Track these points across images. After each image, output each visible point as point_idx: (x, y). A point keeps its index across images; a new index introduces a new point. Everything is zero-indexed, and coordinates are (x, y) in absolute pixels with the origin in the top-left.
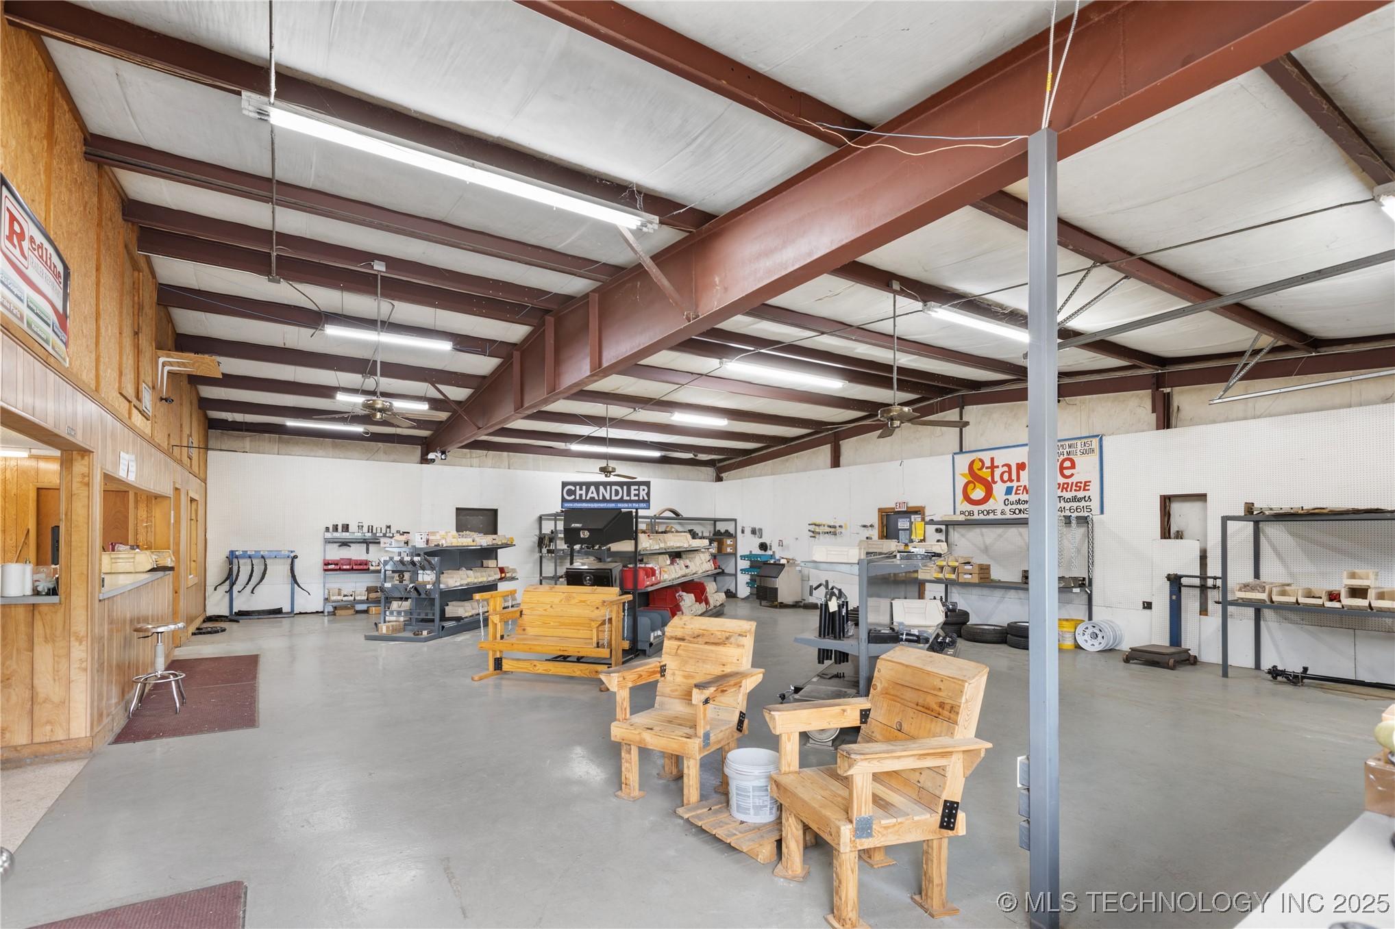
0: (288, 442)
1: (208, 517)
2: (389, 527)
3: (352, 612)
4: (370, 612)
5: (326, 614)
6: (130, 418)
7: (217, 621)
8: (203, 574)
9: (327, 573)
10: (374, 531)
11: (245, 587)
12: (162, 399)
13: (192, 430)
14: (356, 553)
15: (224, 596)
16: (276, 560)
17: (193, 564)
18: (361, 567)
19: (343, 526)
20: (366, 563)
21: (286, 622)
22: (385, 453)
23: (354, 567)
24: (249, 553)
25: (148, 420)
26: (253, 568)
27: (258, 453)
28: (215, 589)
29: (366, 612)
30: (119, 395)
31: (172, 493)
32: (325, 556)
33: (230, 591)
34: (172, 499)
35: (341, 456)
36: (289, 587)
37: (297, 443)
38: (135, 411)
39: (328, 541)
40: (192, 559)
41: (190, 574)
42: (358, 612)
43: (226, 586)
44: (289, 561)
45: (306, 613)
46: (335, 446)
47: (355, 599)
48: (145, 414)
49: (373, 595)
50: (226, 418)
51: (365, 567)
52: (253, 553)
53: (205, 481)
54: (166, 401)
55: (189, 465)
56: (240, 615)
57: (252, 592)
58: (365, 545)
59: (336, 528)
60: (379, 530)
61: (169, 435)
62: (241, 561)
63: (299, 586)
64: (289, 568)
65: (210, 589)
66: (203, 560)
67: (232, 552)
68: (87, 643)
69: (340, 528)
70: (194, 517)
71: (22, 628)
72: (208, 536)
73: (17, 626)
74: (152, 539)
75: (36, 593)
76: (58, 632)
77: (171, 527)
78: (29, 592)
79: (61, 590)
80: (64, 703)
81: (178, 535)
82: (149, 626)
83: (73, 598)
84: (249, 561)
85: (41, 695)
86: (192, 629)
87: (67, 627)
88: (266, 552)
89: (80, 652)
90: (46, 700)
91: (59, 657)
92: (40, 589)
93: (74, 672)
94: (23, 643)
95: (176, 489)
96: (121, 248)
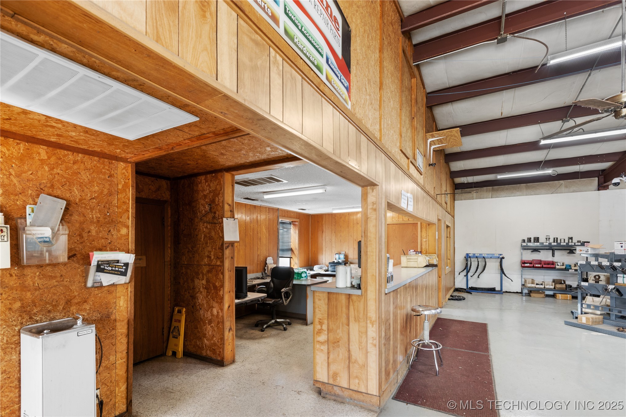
0: (497, 190)
1: (455, 236)
2: (571, 238)
3: (543, 295)
4: (557, 298)
5: (524, 294)
6: (408, 169)
7: (460, 291)
8: (453, 266)
9: (524, 268)
10: (559, 241)
11: (474, 274)
12: (430, 165)
13: (446, 187)
14: (545, 256)
15: (463, 278)
16: (491, 259)
17: (448, 261)
18: (549, 266)
19: (535, 238)
20: (553, 263)
21: (498, 297)
22: (566, 187)
23: (544, 266)
24: (476, 255)
25: (421, 175)
26: (478, 263)
27: (481, 198)
28: (459, 274)
29: (554, 296)
30: (400, 152)
31: (436, 221)
32: (522, 258)
33: (466, 276)
34: (437, 225)
35: (532, 194)
36: (499, 276)
37: (503, 190)
38: (411, 165)
39: (525, 248)
40: (448, 258)
41: (447, 266)
42: (548, 296)
43: (464, 273)
44: (499, 260)
45: (510, 292)
46: (527, 188)
47: (544, 287)
48: (419, 170)
49: (558, 286)
50: (463, 182)
51: (552, 266)
52: (479, 255)
53: (453, 217)
54: (432, 165)
55: (446, 207)
56: (472, 289)
57: (478, 277)
58: (551, 251)
59: (529, 240)
60: (562, 241)
61: (434, 188)
62: (472, 260)
63: (505, 275)
64: (499, 264)
65: (457, 274)
66: (453, 258)
67: (467, 254)
68: (376, 326)
69: (532, 240)
70: (448, 236)
71: (344, 309)
72: (455, 246)
73: (342, 308)
74: (427, 248)
75: (353, 287)
76: (361, 315)
77: (437, 241)
78: (349, 285)
79: (362, 287)
80: (364, 366)
81: (440, 246)
82: (421, 309)
83: (369, 292)
84: (476, 259)
85: (353, 358)
86: (448, 296)
87: (365, 313)
88: (486, 255)
89: (372, 332)
90: (356, 361)
91: (362, 333)
92: (353, 284)
93: (369, 345)
94: (344, 320)
95: (439, 220)
96: (400, 51)
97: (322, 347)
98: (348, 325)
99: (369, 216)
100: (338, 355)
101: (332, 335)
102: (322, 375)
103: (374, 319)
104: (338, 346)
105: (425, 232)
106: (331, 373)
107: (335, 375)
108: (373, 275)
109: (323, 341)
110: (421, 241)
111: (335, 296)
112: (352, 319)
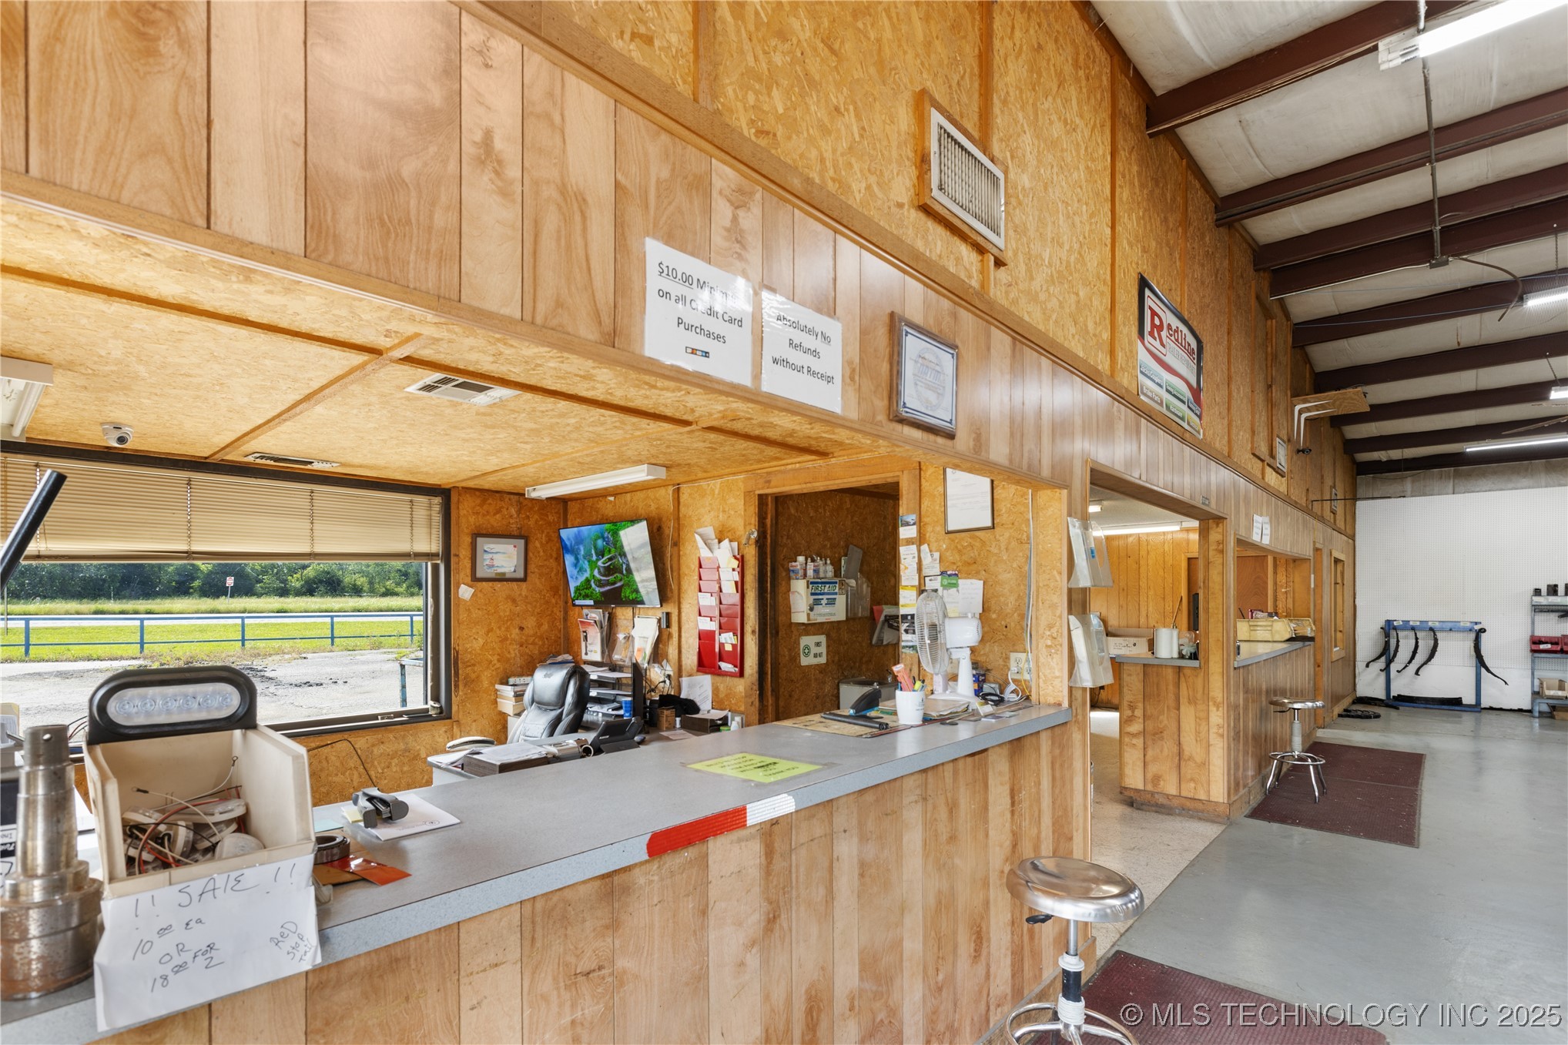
0: (1468, 474)
1: (1357, 581)
5: (1536, 715)
6: (1263, 478)
7: (1369, 704)
8: (1352, 647)
9: (1538, 655)
11: (1406, 666)
12: (1298, 451)
13: (1335, 480)
15: (1378, 675)
16: (1452, 634)
17: (1339, 635)
21: (1468, 719)
24: (1411, 623)
25: (1283, 476)
26: (1417, 643)
27: (1425, 495)
28: (1367, 666)
30: (1252, 456)
31: (1311, 554)
32: (1532, 631)
33: (1387, 669)
34: (1312, 560)
36: (1471, 672)
37: (1483, 475)
38: (1268, 470)
39: (1540, 607)
40: (1338, 629)
41: (1336, 646)
43: (1382, 661)
44: (1473, 636)
45: (1502, 710)
46: (1550, 469)
48: (1280, 471)
50: (1379, 459)
52: (1418, 623)
53: (1353, 537)
54: (1304, 452)
55: (1332, 521)
56: (1400, 701)
57: (1417, 673)
59: (1553, 590)
61: (1308, 490)
62: (1401, 634)
63: (1489, 671)
64: (1473, 645)
65: (1360, 665)
66: (1352, 630)
67: (1389, 622)
68: (1224, 709)
69: (1561, 590)
70: (1339, 581)
71: (1171, 687)
72: (1357, 603)
73: (1167, 685)
74: (1291, 606)
75: (1181, 656)
76: (1199, 695)
77: (1312, 592)
78: (1176, 655)
79: (1201, 655)
80: (1205, 765)
81: (1319, 601)
82: (1286, 701)
83: (1211, 664)
84: (1412, 634)
85: (1187, 753)
86: (1338, 709)
87: (1206, 692)
88: (1437, 624)
89: (1217, 717)
90: (1191, 758)
91: (1200, 719)
92: (1184, 652)
93: (1212, 736)
94: (1171, 702)
95: (1317, 550)
96: (1253, 302)
97: (1134, 741)
98: (1178, 709)
99: (1211, 559)
100: (1162, 751)
101: (1150, 725)
102: (1134, 779)
103: (1219, 700)
104: (1162, 739)
105: (1285, 573)
106: (1149, 776)
107: (1157, 779)
108: (1218, 640)
109: (1135, 732)
110: (1275, 591)
111: (1155, 669)
112: (1183, 700)
